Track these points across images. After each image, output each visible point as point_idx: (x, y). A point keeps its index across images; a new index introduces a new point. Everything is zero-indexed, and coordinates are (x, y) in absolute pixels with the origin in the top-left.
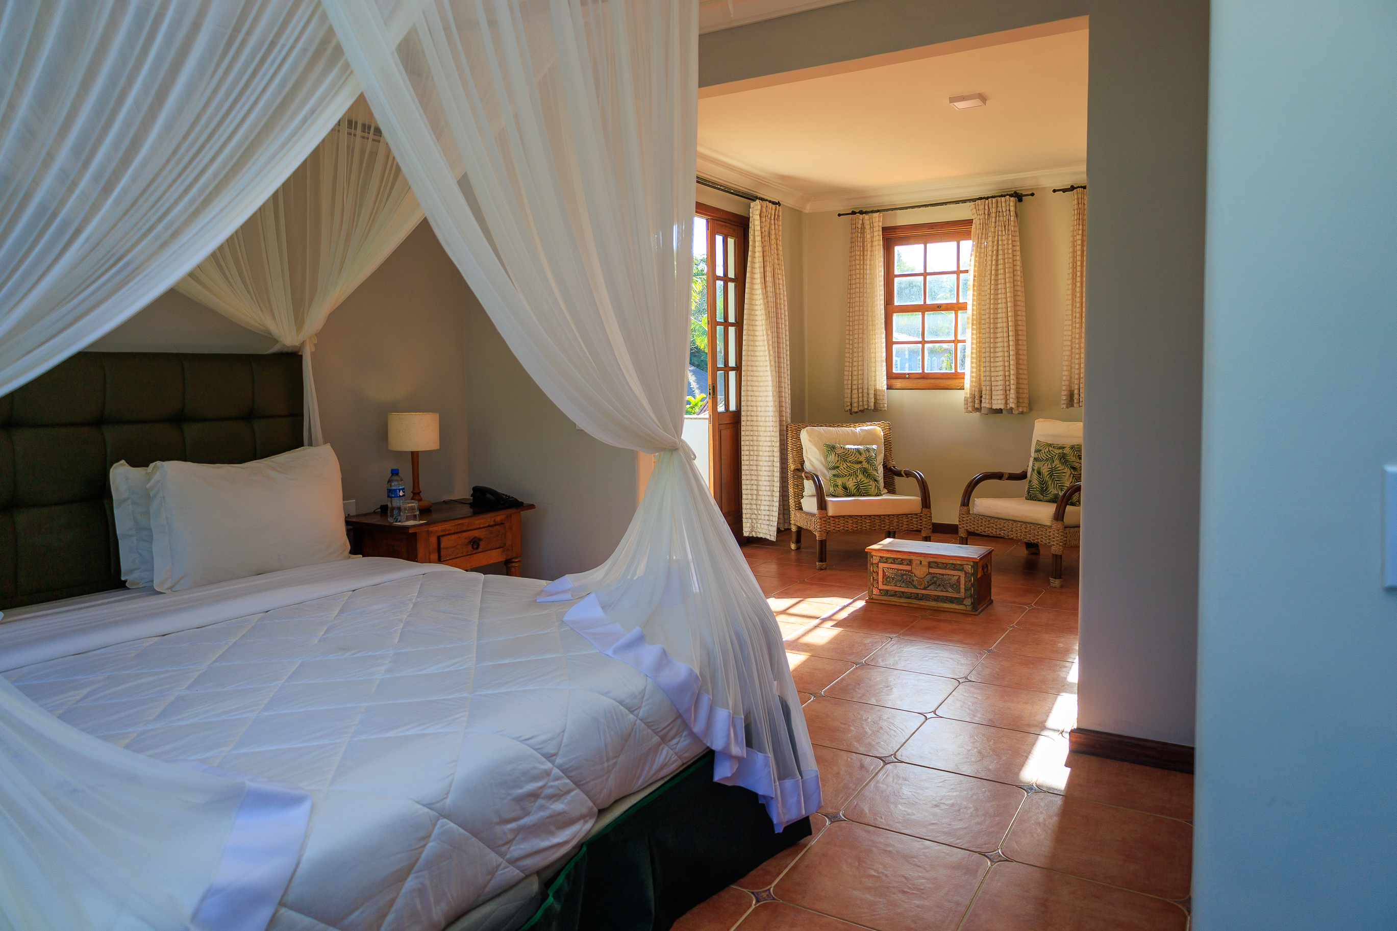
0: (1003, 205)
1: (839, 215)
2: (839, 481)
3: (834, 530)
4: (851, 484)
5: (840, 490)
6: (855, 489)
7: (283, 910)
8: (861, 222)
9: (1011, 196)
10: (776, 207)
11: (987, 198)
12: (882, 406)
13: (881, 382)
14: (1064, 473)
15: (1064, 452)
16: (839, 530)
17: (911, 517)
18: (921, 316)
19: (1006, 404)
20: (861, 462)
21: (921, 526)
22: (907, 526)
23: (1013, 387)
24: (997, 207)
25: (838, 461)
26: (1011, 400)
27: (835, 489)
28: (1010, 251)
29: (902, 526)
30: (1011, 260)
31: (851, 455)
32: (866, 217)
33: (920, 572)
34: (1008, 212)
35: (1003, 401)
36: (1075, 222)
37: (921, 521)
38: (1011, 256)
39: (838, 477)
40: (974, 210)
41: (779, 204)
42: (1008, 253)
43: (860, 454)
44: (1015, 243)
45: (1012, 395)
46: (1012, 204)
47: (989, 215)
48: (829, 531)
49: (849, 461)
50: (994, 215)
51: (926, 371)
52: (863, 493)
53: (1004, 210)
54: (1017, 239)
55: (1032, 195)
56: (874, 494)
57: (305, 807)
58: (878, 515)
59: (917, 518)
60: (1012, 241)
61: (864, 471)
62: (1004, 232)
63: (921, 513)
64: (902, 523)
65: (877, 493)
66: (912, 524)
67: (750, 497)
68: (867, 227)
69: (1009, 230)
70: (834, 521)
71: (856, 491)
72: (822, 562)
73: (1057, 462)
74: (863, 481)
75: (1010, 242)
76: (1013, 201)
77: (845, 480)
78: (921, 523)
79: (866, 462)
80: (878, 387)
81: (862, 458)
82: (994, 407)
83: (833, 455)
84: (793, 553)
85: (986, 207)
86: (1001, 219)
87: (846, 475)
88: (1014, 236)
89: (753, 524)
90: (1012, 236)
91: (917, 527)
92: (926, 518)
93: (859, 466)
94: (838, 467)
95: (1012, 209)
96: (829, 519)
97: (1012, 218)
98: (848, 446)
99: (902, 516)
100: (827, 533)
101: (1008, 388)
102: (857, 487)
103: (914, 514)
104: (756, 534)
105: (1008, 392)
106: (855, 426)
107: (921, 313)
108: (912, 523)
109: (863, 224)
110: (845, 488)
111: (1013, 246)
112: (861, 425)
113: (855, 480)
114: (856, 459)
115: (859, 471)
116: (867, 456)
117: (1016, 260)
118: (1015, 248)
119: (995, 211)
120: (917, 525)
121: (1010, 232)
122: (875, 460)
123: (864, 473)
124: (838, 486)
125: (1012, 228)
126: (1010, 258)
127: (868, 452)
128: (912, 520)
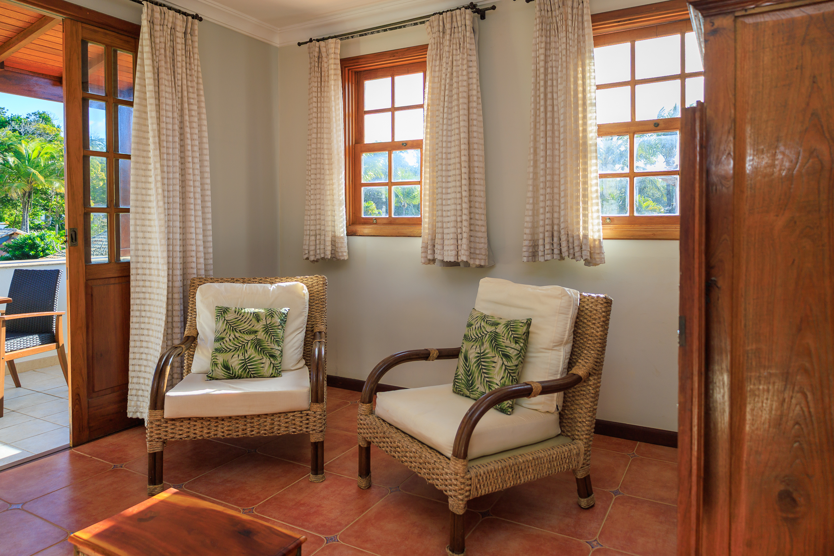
0: (459, 18)
1: (299, 44)
2: (221, 358)
4: (235, 363)
5: (220, 372)
6: (240, 368)
8: (317, 49)
9: (466, 8)
11: (441, 13)
13: (341, 229)
14: (495, 362)
15: (497, 330)
17: (294, 416)
18: (387, 156)
19: (457, 255)
20: (256, 332)
21: (307, 428)
22: (286, 429)
23: (465, 235)
24: (452, 22)
25: (225, 330)
26: (463, 252)
27: (214, 369)
28: (465, 73)
29: (279, 430)
30: (465, 83)
31: (245, 322)
32: (322, 43)
34: (463, 27)
35: (454, 253)
36: (537, 33)
37: (307, 422)
38: (465, 78)
39: (220, 352)
40: (429, 28)
42: (462, 75)
43: (258, 321)
44: (471, 64)
45: (464, 244)
46: (467, 17)
47: (444, 33)
49: (240, 331)
50: (448, 31)
51: (393, 216)
52: (253, 374)
53: (459, 25)
54: (474, 58)
55: (494, 8)
56: (268, 374)
59: (302, 417)
60: (468, 61)
61: (258, 345)
62: (459, 50)
63: (309, 410)
64: (279, 425)
65: (272, 374)
66: (294, 426)
68: (324, 55)
69: (464, 48)
70: (173, 424)
71: (242, 372)
72: (155, 484)
73: (487, 345)
74: (253, 358)
75: (465, 62)
76: (469, 14)
77: (228, 355)
78: (308, 424)
79: (263, 331)
80: (337, 234)
81: (259, 327)
82: (445, 260)
83: (221, 322)
85: (441, 24)
86: (456, 35)
87: (231, 350)
88: (470, 55)
89: (138, 403)
90: (468, 55)
91: (301, 430)
92: (315, 417)
93: (252, 336)
94: (223, 338)
95: (468, 22)
96: (166, 422)
97: (468, 34)
98: (247, 310)
101: (460, 236)
102: (244, 365)
103: (298, 411)
105: (459, 241)
107: (388, 152)
108: (294, 424)
109: (320, 52)
110: (226, 367)
111: (469, 67)
112: (288, 280)
113: (241, 357)
114: (249, 327)
115: (249, 344)
116: (268, 323)
117: (472, 84)
118: (470, 70)
119: (450, 27)
120: (301, 426)
121: (465, 50)
122: (280, 327)
123: (256, 347)
124: (216, 364)
125: (468, 45)
126: (464, 81)
127: (273, 317)
128: (294, 420)
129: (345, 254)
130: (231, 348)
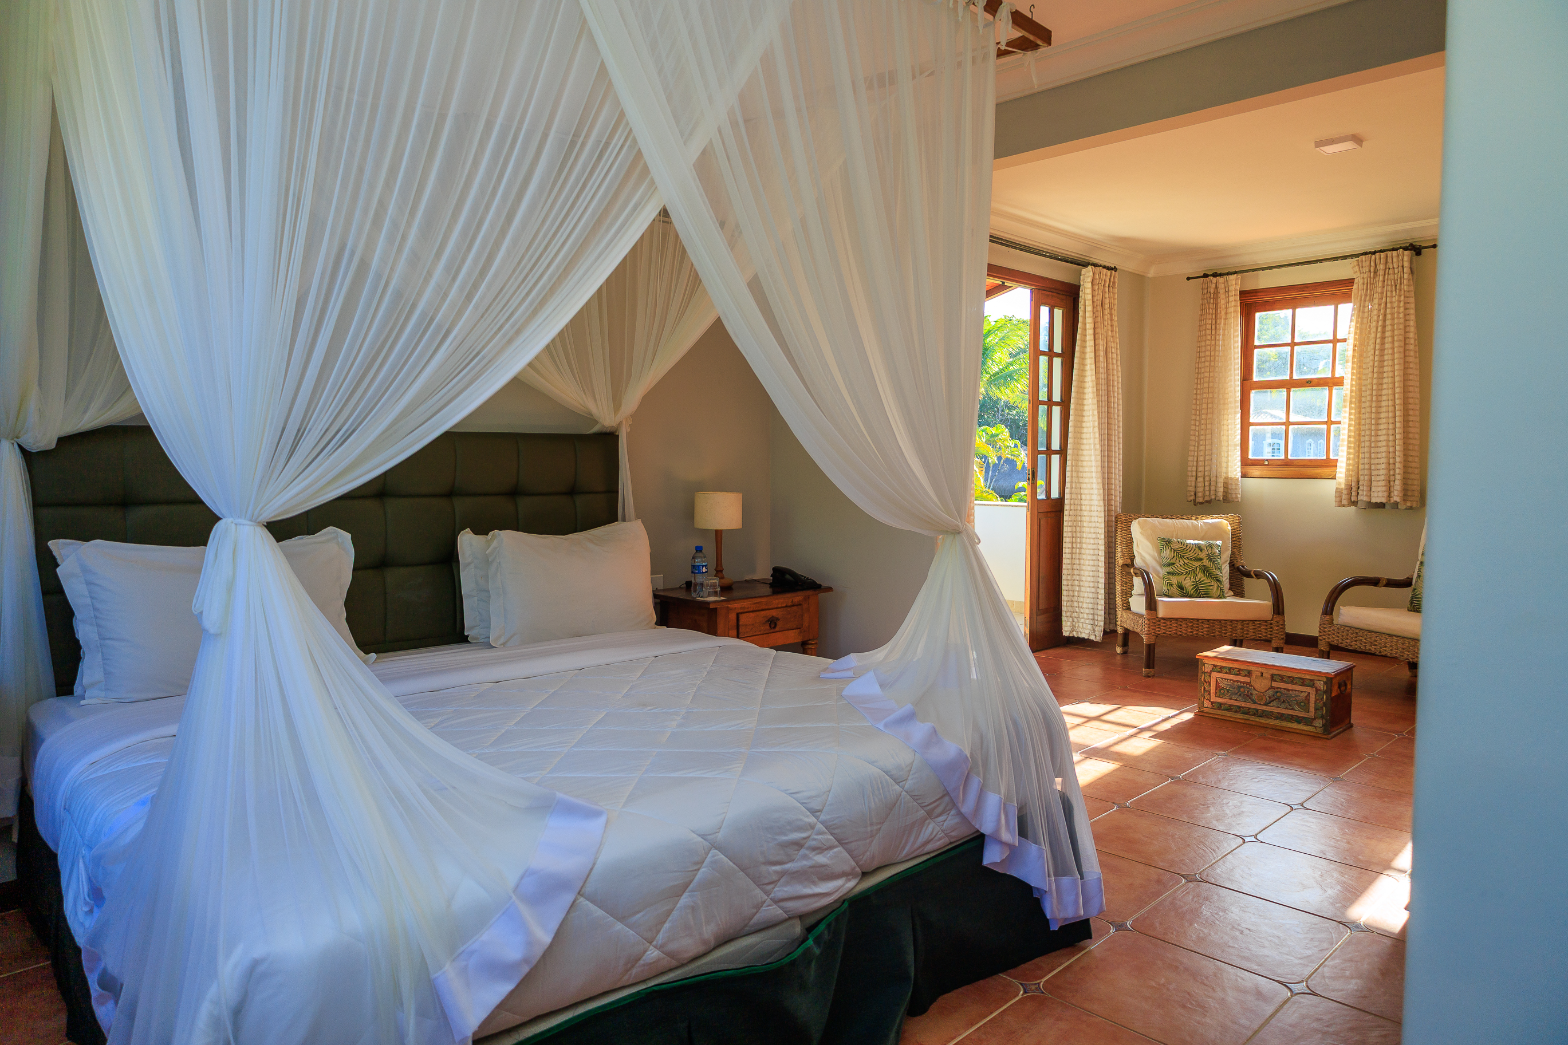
0: (1395, 260)
1: (1188, 279)
2: (1174, 580)
3: (1164, 633)
4: (1188, 583)
5: (1175, 589)
6: (1193, 589)
7: (582, 899)
8: (1214, 286)
9: (1406, 249)
10: (1111, 273)
11: (1374, 253)
12: (1234, 496)
13: (1234, 469)
16: (1170, 634)
17: (1260, 624)
18: (1285, 393)
19: (1389, 496)
20: (1201, 559)
21: (1271, 635)
22: (1254, 634)
23: (1398, 477)
24: (1387, 262)
25: (1174, 557)
26: (1396, 493)
27: (1169, 589)
28: (1401, 315)
29: (1247, 634)
30: (1401, 326)
31: (1190, 551)
32: (1221, 280)
33: (1261, 685)
34: (1400, 269)
35: (1386, 494)
37: (1271, 630)
38: (1402, 321)
39: (1173, 575)
40: (1357, 267)
41: (1115, 269)
43: (1201, 550)
44: (1408, 306)
45: (1397, 486)
46: (1406, 258)
47: (1375, 272)
48: (1159, 634)
49: (1188, 558)
50: (1381, 273)
51: (1290, 458)
52: (1203, 594)
54: (1412, 300)
55: (1435, 246)
56: (1216, 596)
57: (602, 820)
58: (1217, 620)
59: (1266, 626)
60: (1405, 303)
61: (1205, 570)
62: (1394, 292)
63: (1272, 620)
64: (1248, 631)
65: (1220, 595)
67: (1071, 593)
68: (1222, 291)
69: (1400, 290)
70: (1164, 623)
71: (1194, 592)
72: (1149, 668)
74: (1203, 581)
75: (1402, 304)
76: (1408, 255)
77: (1181, 578)
78: (1271, 631)
79: (1207, 559)
80: (1231, 475)
81: (1202, 555)
82: (1374, 500)
83: (1168, 551)
84: (1118, 658)
85: (1373, 264)
86: (1391, 277)
87: (1183, 573)
88: (1408, 297)
89: (1074, 623)
90: (1405, 297)
91: (1266, 636)
92: (1278, 626)
93: (1199, 563)
94: (1174, 564)
95: (1406, 264)
96: (1159, 621)
97: (1406, 276)
98: (1188, 541)
99: (1247, 622)
100: (1157, 636)
101: (1392, 478)
102: (1195, 587)
103: (1264, 621)
104: (1077, 634)
105: (1392, 483)
106: (1198, 518)
107: (1285, 390)
108: (1260, 631)
109: (1216, 287)
110: (1181, 587)
111: (1406, 309)
112: (1204, 518)
113: (1193, 580)
114: (1195, 555)
115: (1198, 569)
116: (1210, 552)
117: (1409, 326)
118: (1407, 312)
119: (1384, 268)
120: (1266, 633)
121: (1402, 292)
122: (1219, 557)
123: (1204, 572)
124: (1172, 585)
125: (1405, 287)
126: (1400, 324)
127: (1212, 548)
128: (1260, 627)
129: (1239, 496)
130: (1183, 571)
